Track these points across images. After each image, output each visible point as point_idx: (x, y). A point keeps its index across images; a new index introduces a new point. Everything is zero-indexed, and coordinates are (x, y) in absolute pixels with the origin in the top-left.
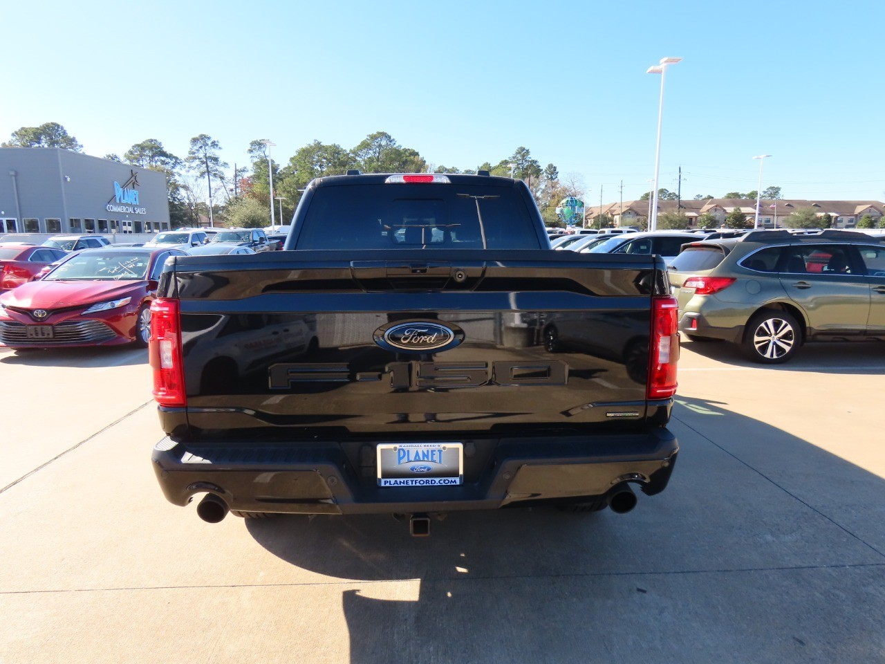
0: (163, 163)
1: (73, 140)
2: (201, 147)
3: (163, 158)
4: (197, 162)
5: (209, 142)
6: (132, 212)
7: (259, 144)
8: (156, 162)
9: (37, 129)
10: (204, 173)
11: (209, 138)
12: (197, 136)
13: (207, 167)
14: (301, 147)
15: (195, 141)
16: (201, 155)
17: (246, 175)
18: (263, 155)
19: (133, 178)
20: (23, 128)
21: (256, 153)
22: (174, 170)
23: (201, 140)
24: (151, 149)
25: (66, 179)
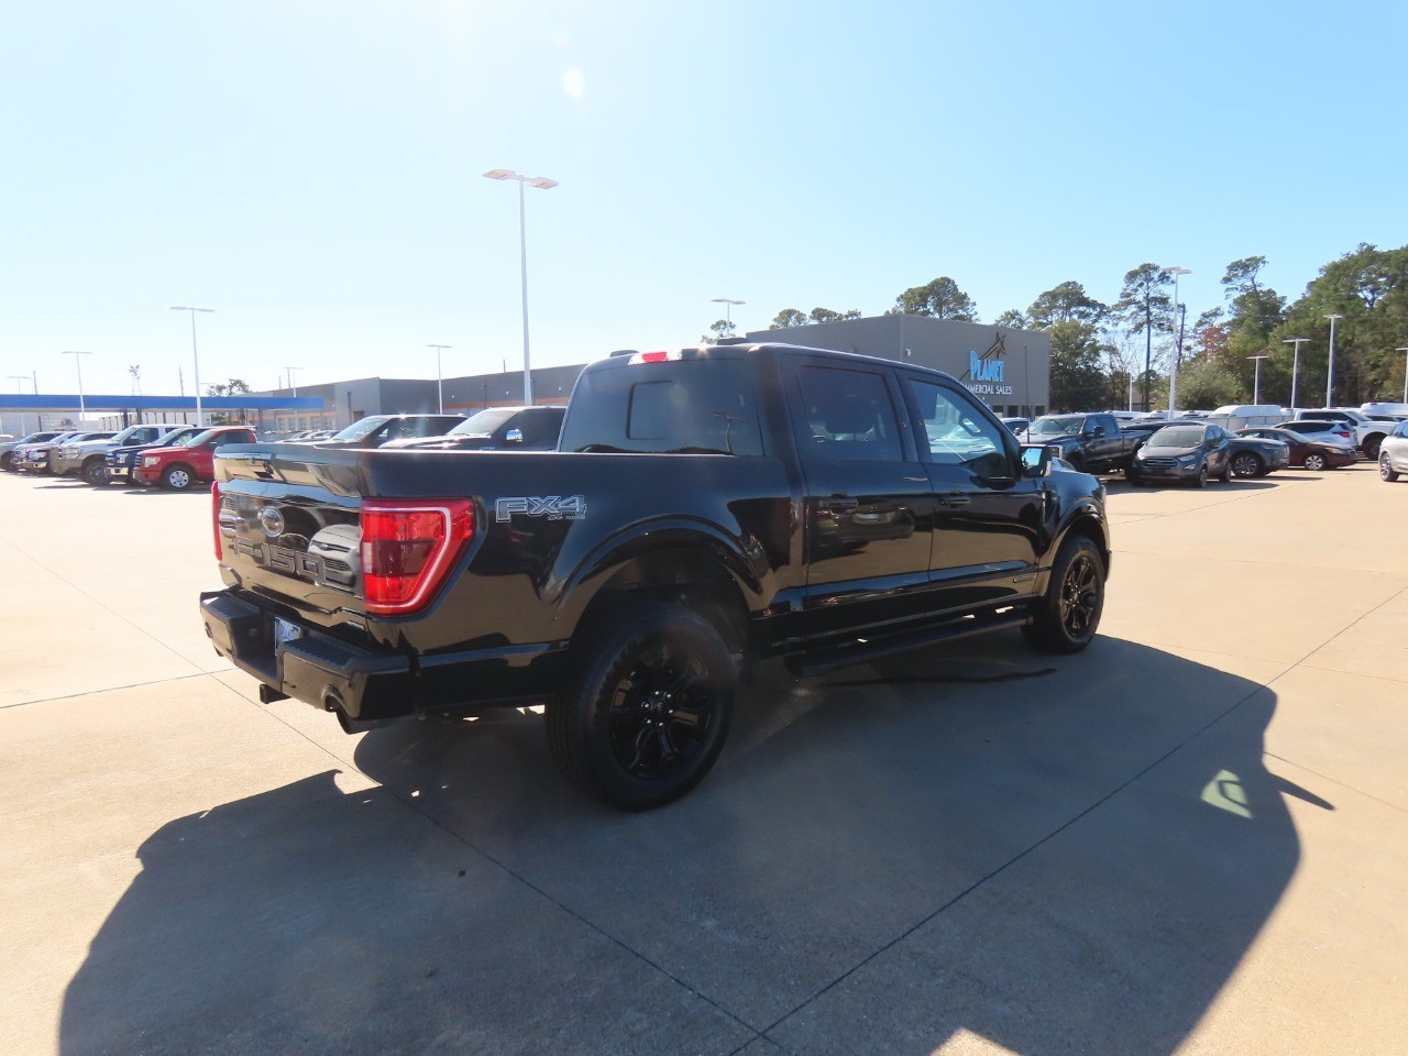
0: (1083, 315)
1: (965, 296)
2: (1141, 285)
3: (1082, 309)
4: (1133, 308)
5: (1156, 276)
6: (992, 393)
7: (1246, 266)
8: (1070, 315)
9: (925, 288)
10: (1141, 325)
11: (1156, 268)
12: (1137, 267)
13: (1149, 314)
14: (1330, 262)
15: (1132, 276)
16: (1140, 297)
17: (1217, 322)
18: (1249, 283)
19: (999, 345)
20: (910, 290)
21: (1237, 283)
22: (1097, 325)
23: (1144, 273)
24: (1066, 296)
25: (906, 353)
